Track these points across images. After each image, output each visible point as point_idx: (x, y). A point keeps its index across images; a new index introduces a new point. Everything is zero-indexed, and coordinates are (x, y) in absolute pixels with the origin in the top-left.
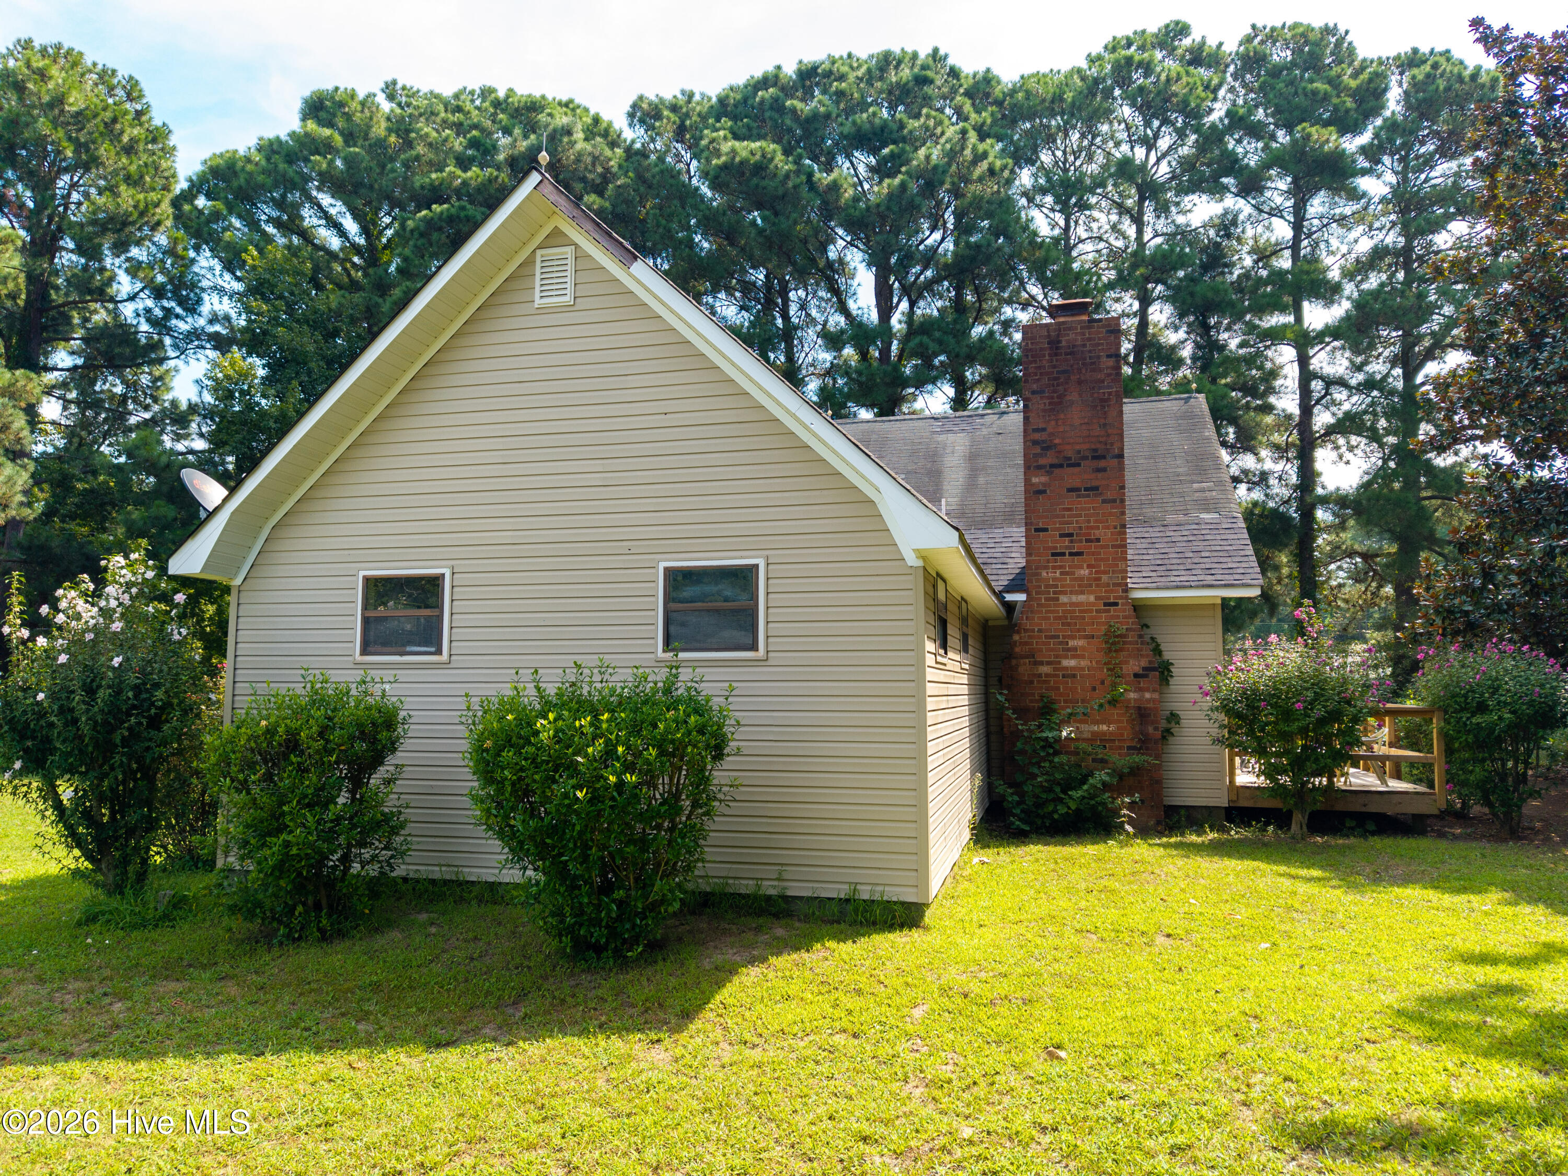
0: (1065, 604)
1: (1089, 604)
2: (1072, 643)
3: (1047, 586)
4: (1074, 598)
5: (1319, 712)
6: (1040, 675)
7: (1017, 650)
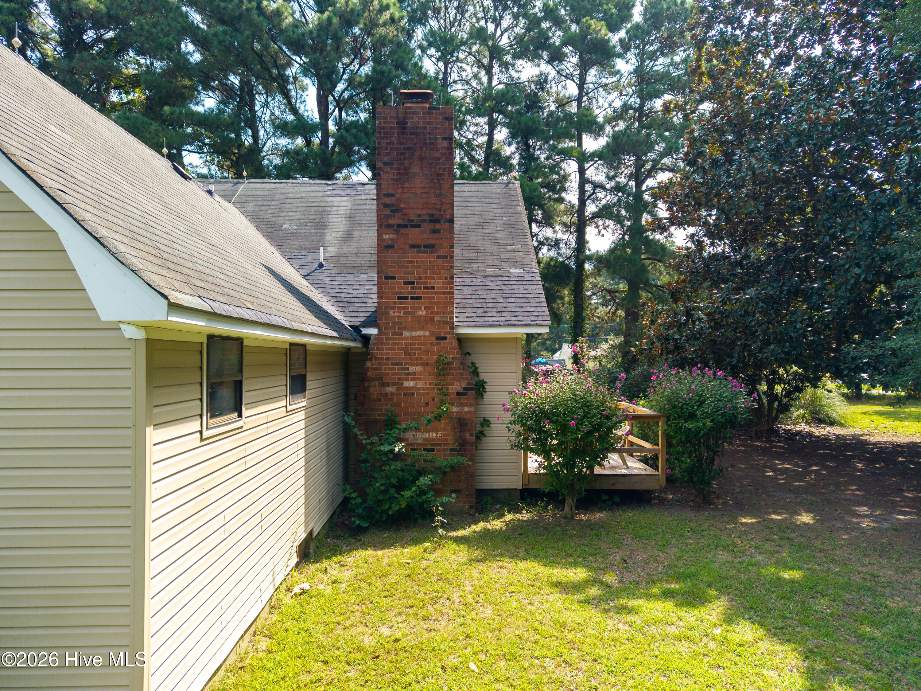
0: (407, 338)
1: (425, 338)
2: (411, 369)
3: (394, 323)
4: (414, 333)
5: (586, 427)
6: (386, 394)
7: (369, 374)
